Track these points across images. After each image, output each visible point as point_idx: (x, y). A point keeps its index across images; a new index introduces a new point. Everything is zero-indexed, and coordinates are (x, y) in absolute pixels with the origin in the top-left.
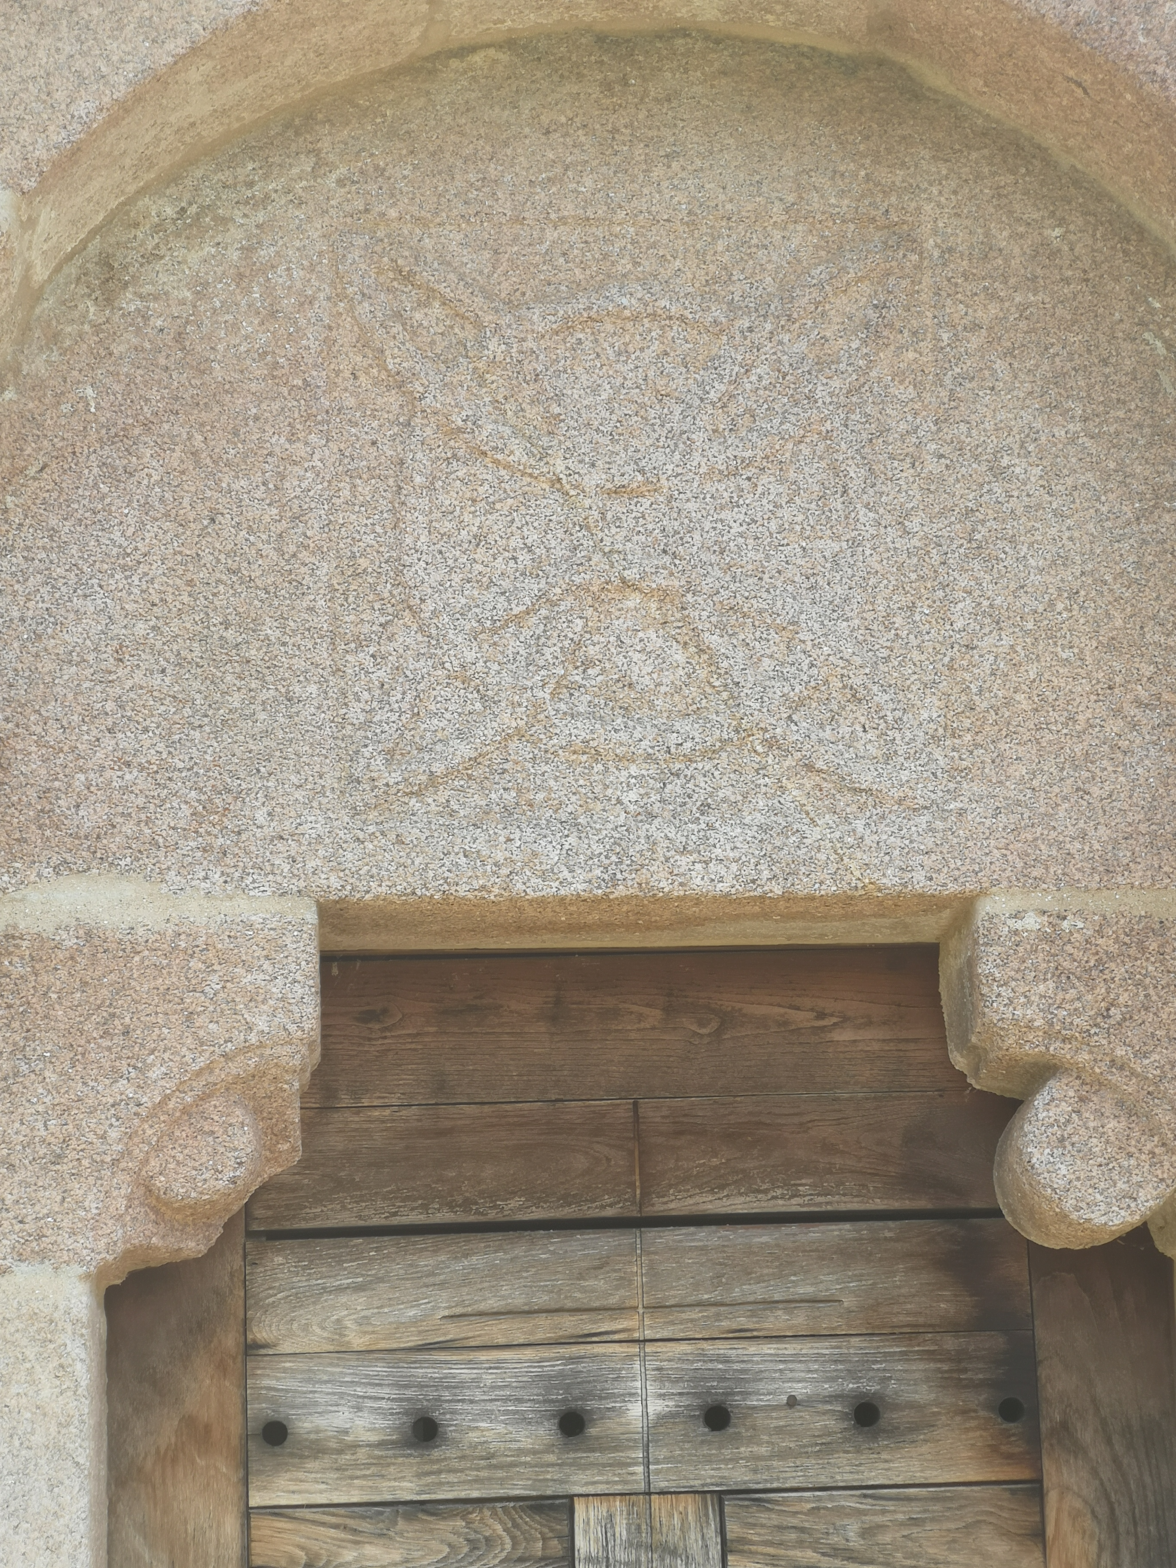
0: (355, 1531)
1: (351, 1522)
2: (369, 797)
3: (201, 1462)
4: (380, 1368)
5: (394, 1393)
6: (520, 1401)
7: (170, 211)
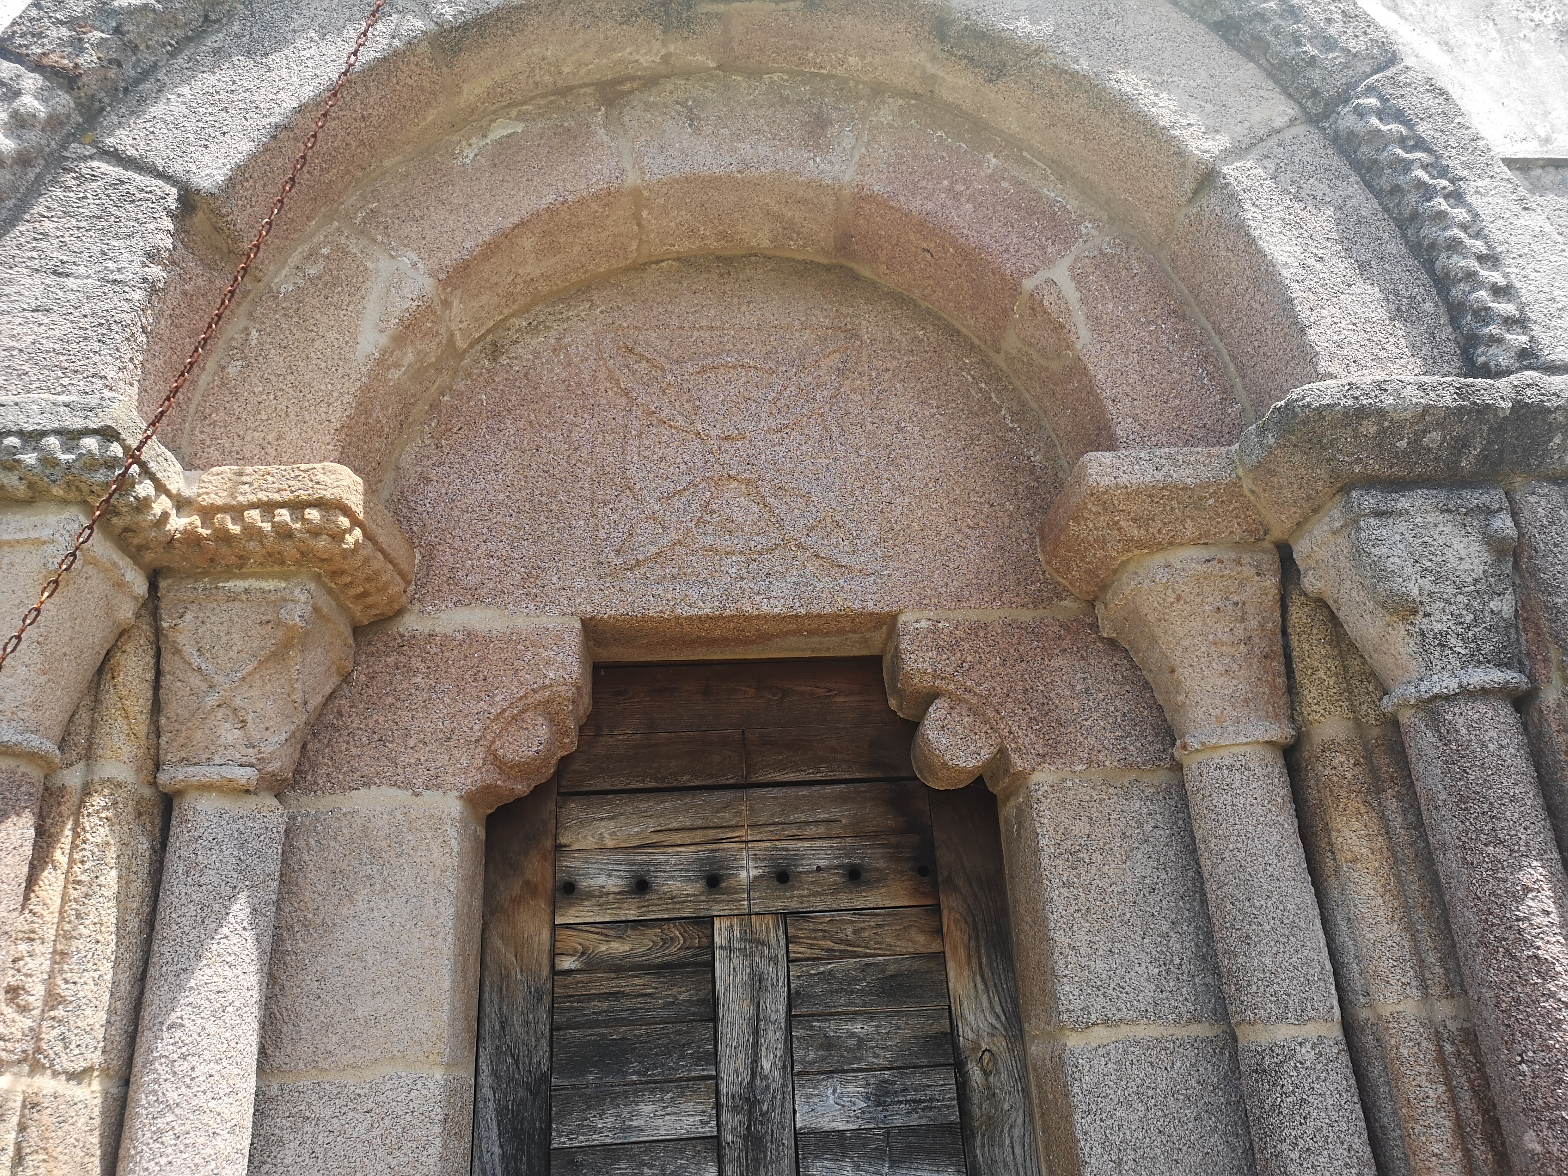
0: (606, 935)
1: (605, 931)
2: (607, 571)
3: (532, 903)
4: (620, 857)
5: (627, 868)
6: (688, 871)
7: (524, 324)
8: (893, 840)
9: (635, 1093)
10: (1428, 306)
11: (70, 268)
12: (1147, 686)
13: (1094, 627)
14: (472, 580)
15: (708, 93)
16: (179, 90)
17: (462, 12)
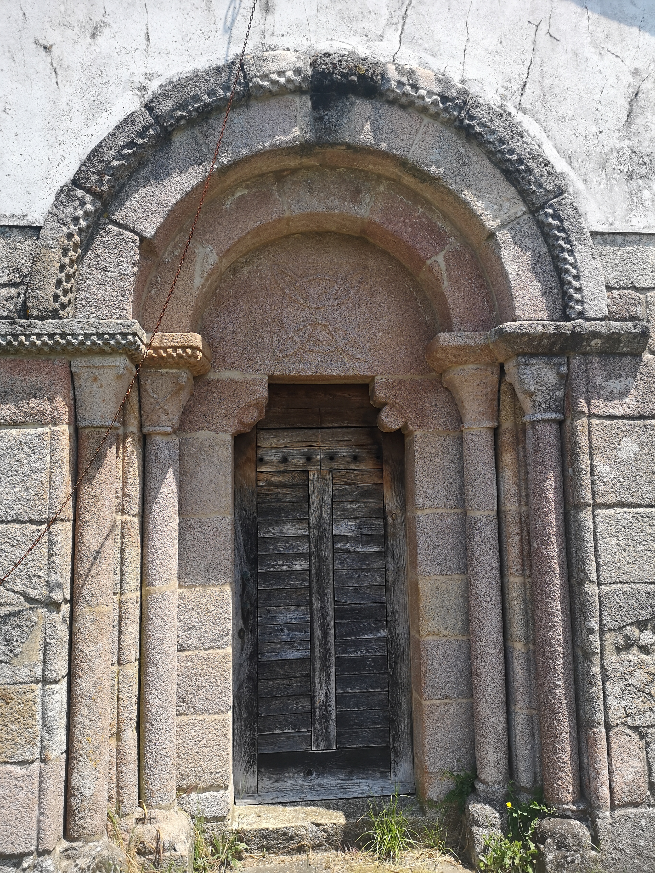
0: (274, 475)
2: (276, 358)
3: (249, 464)
4: (278, 450)
5: (280, 454)
6: (300, 455)
8: (369, 447)
9: (283, 523)
10: (556, 291)
11: (109, 269)
12: (456, 404)
13: (441, 382)
14: (231, 361)
15: (316, 177)
16: (134, 195)
17: (230, 161)
